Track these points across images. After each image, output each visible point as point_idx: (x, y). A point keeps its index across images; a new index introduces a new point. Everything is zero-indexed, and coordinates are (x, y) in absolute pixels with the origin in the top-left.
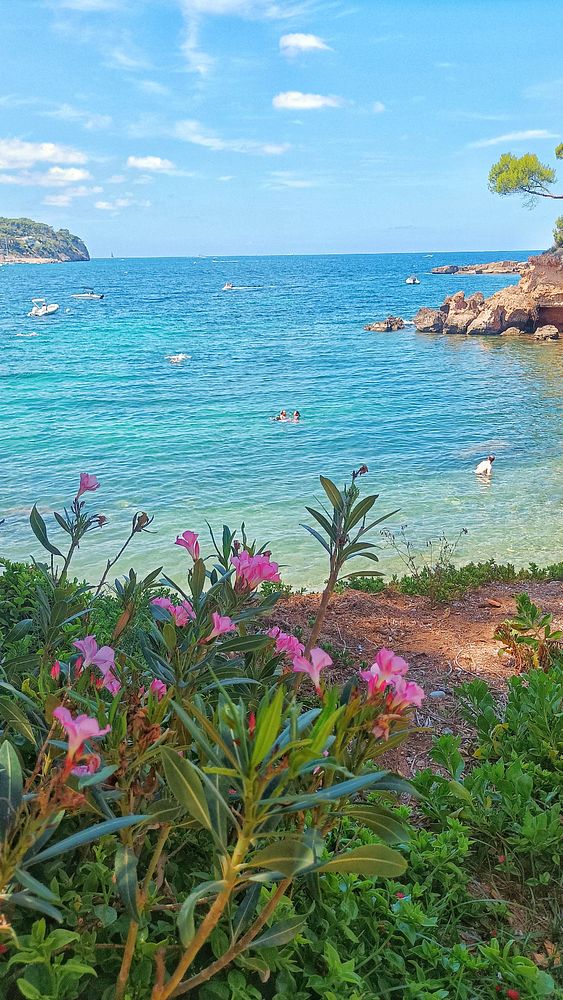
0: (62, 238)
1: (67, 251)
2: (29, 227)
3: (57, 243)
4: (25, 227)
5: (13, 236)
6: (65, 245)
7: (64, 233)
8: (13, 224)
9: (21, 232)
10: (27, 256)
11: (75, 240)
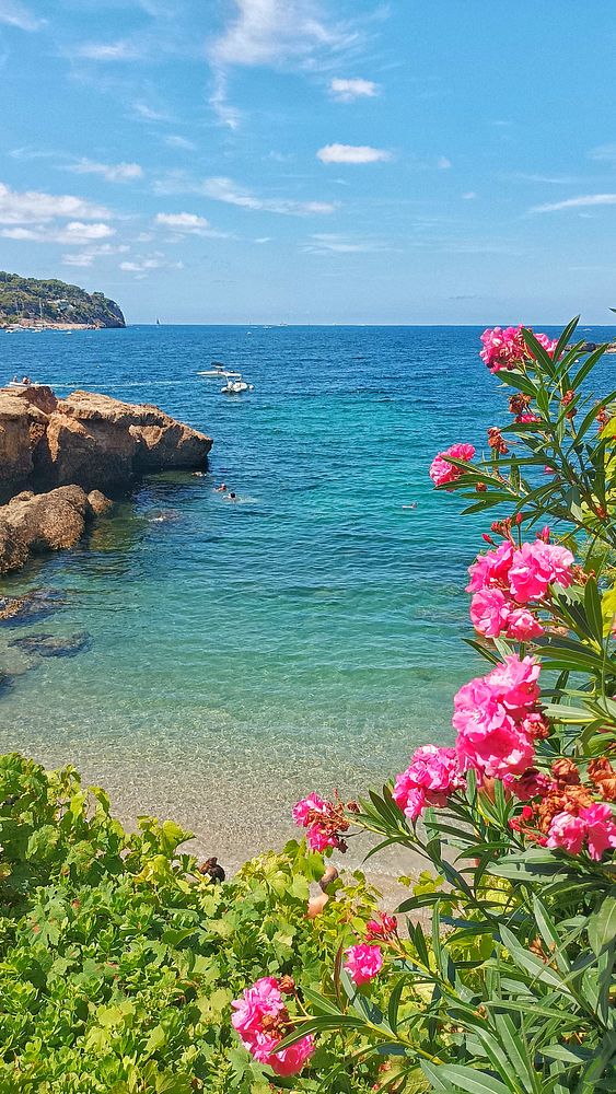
0: (97, 302)
1: (102, 316)
2: (63, 290)
3: (92, 308)
4: (57, 289)
5: (43, 299)
6: (100, 309)
7: (99, 297)
8: (44, 286)
9: (53, 295)
10: (60, 321)
11: (111, 304)
